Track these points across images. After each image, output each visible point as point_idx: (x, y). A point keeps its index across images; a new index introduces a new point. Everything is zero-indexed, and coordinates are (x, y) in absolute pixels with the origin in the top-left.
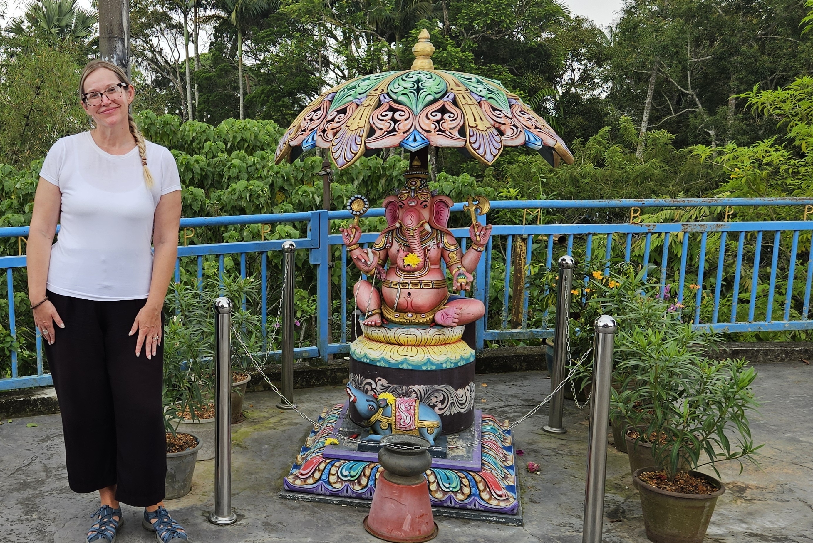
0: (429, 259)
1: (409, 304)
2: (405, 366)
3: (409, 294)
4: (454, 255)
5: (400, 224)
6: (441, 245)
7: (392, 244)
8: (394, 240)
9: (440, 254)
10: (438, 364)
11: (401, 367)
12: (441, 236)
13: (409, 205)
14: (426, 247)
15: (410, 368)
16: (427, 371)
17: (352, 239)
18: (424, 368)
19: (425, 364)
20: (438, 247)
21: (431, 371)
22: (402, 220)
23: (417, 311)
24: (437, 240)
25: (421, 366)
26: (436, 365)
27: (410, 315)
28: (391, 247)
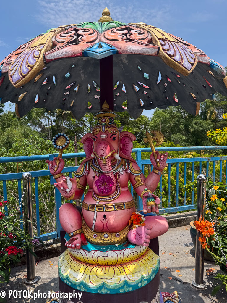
0: (120, 183)
1: (105, 226)
2: (104, 291)
3: (105, 216)
4: (139, 178)
5: (94, 154)
6: (129, 171)
7: (89, 171)
8: (91, 168)
9: (128, 178)
10: (135, 285)
11: (99, 292)
12: (128, 163)
13: (101, 138)
14: (117, 173)
15: (109, 292)
16: (124, 293)
17: (56, 169)
18: (122, 291)
19: (123, 287)
20: (127, 173)
21: (129, 292)
22: (96, 151)
23: (112, 231)
24: (125, 167)
25: (118, 289)
26: (132, 286)
27: (106, 236)
28: (88, 174)
